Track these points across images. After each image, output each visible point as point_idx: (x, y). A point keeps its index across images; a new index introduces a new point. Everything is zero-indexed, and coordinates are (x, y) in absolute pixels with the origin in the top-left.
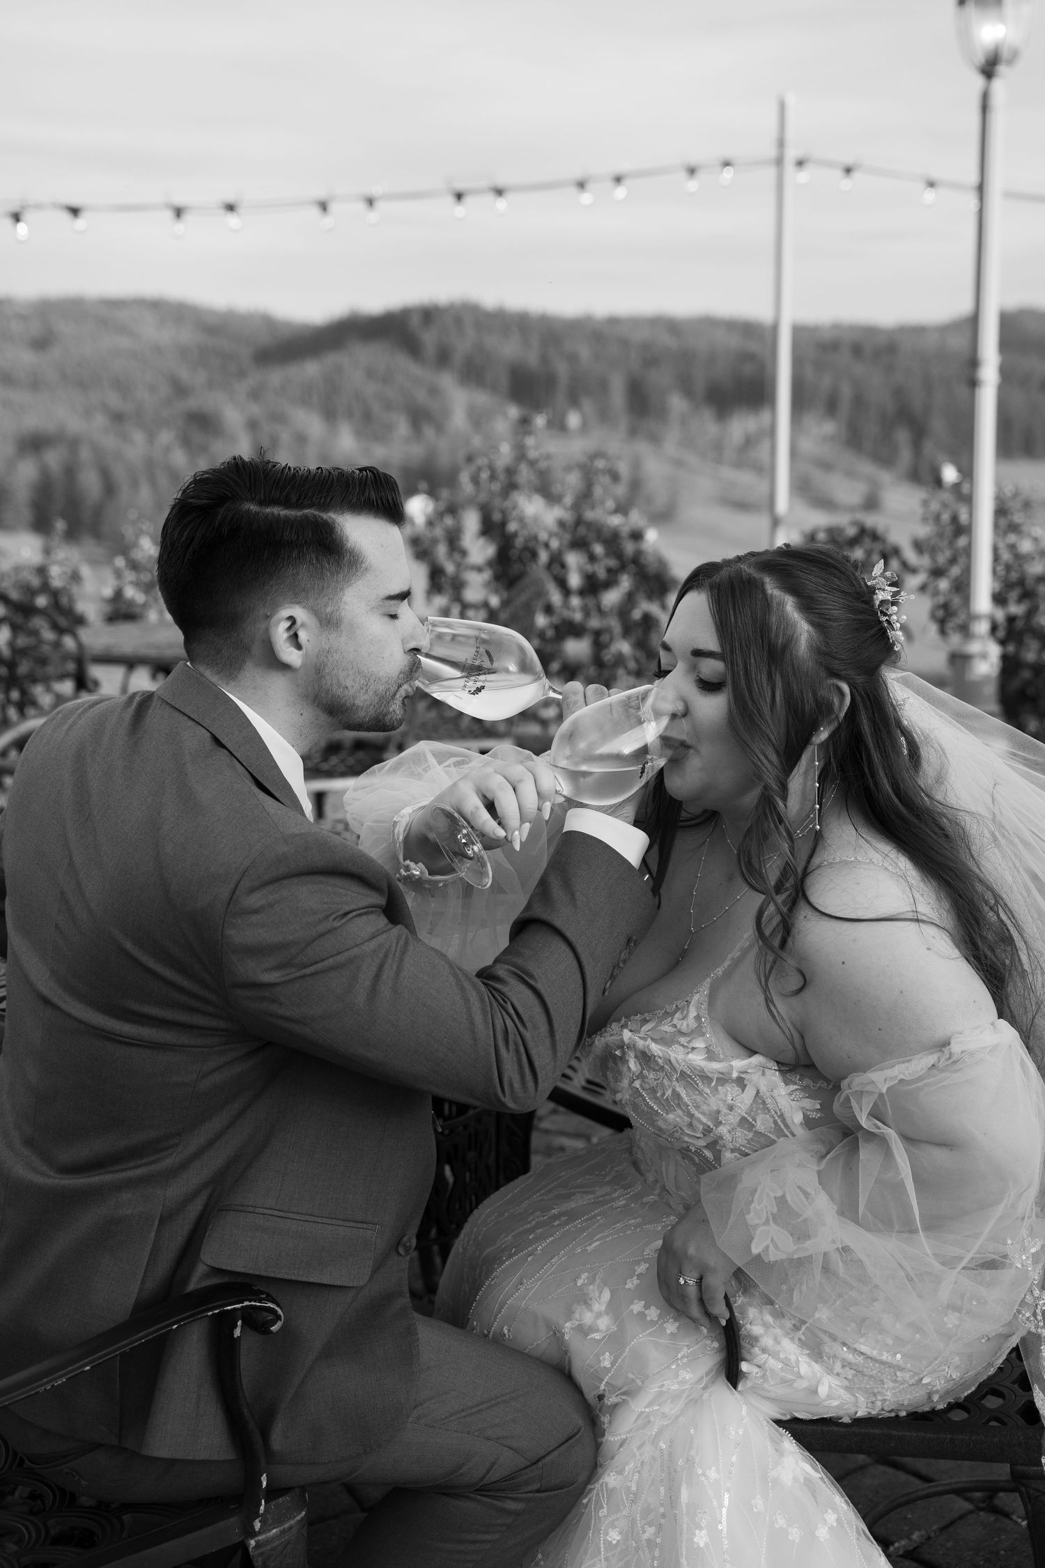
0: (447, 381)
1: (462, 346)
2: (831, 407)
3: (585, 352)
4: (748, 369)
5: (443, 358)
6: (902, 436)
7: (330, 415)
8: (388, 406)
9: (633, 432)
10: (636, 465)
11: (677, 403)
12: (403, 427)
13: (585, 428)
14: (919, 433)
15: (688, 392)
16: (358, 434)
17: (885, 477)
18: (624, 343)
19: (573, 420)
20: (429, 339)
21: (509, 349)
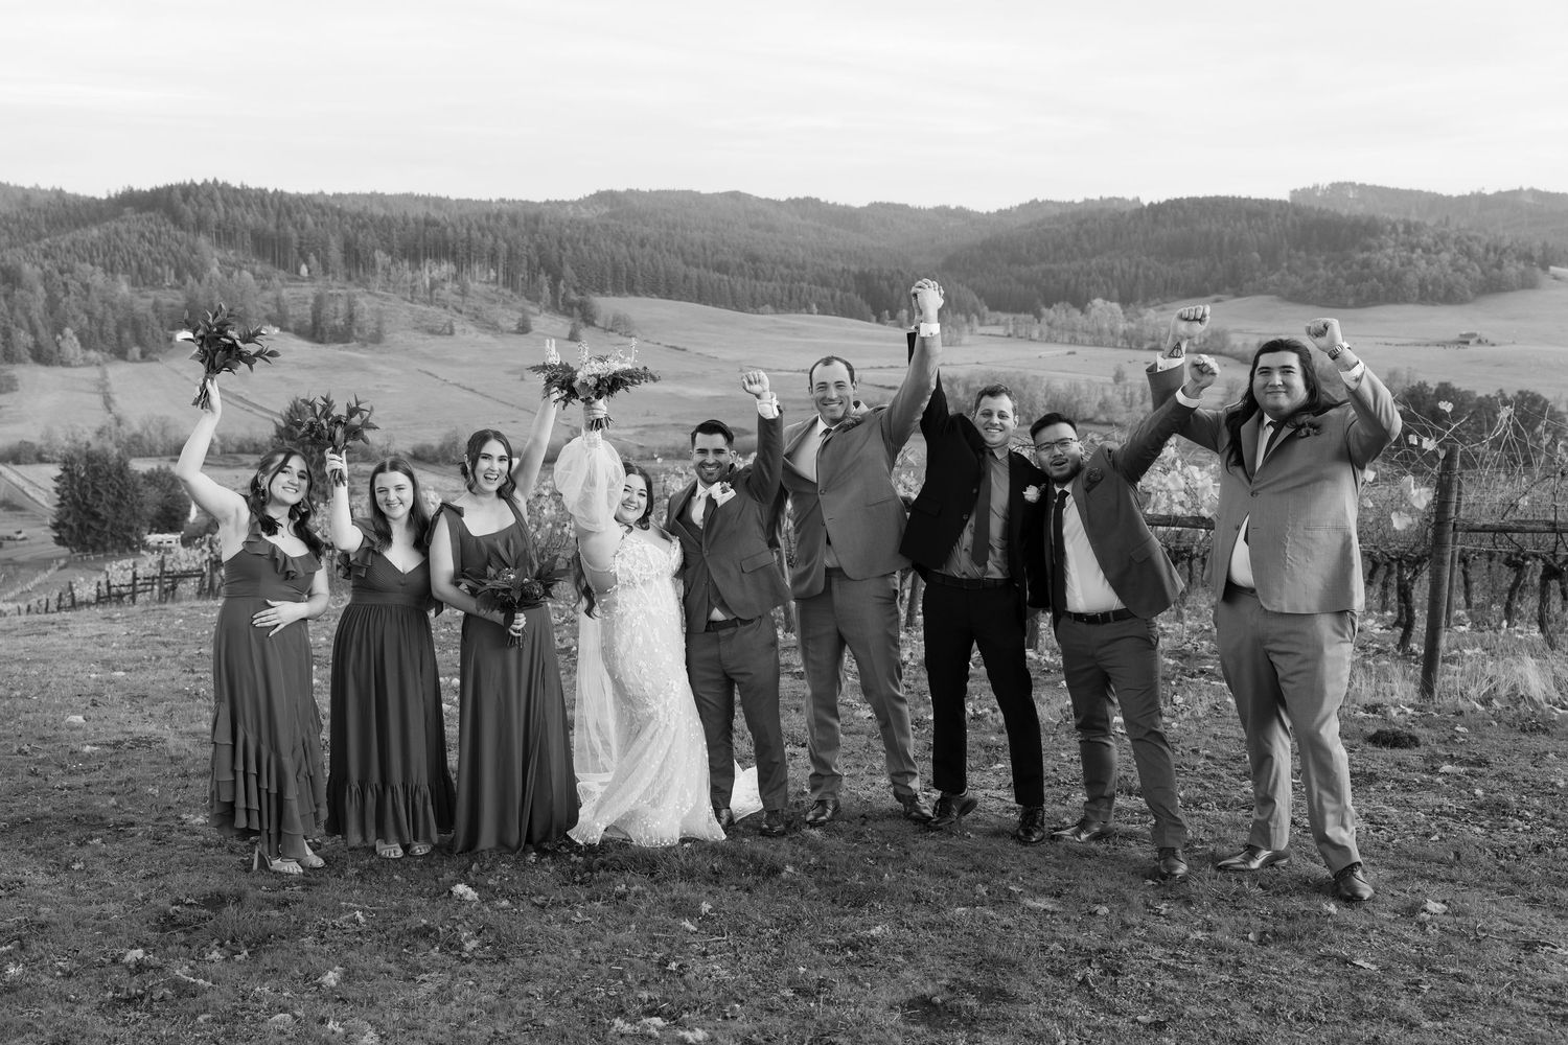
0: (203, 241)
1: (214, 217)
2: (493, 258)
3: (309, 220)
4: (431, 232)
5: (200, 225)
6: (544, 279)
7: (110, 269)
8: (157, 262)
9: (349, 278)
10: (351, 304)
11: (381, 257)
12: (170, 278)
13: (311, 278)
14: (556, 279)
15: (390, 252)
16: (134, 283)
17: (535, 309)
18: (340, 213)
19: (304, 270)
20: (188, 211)
21: (251, 219)
